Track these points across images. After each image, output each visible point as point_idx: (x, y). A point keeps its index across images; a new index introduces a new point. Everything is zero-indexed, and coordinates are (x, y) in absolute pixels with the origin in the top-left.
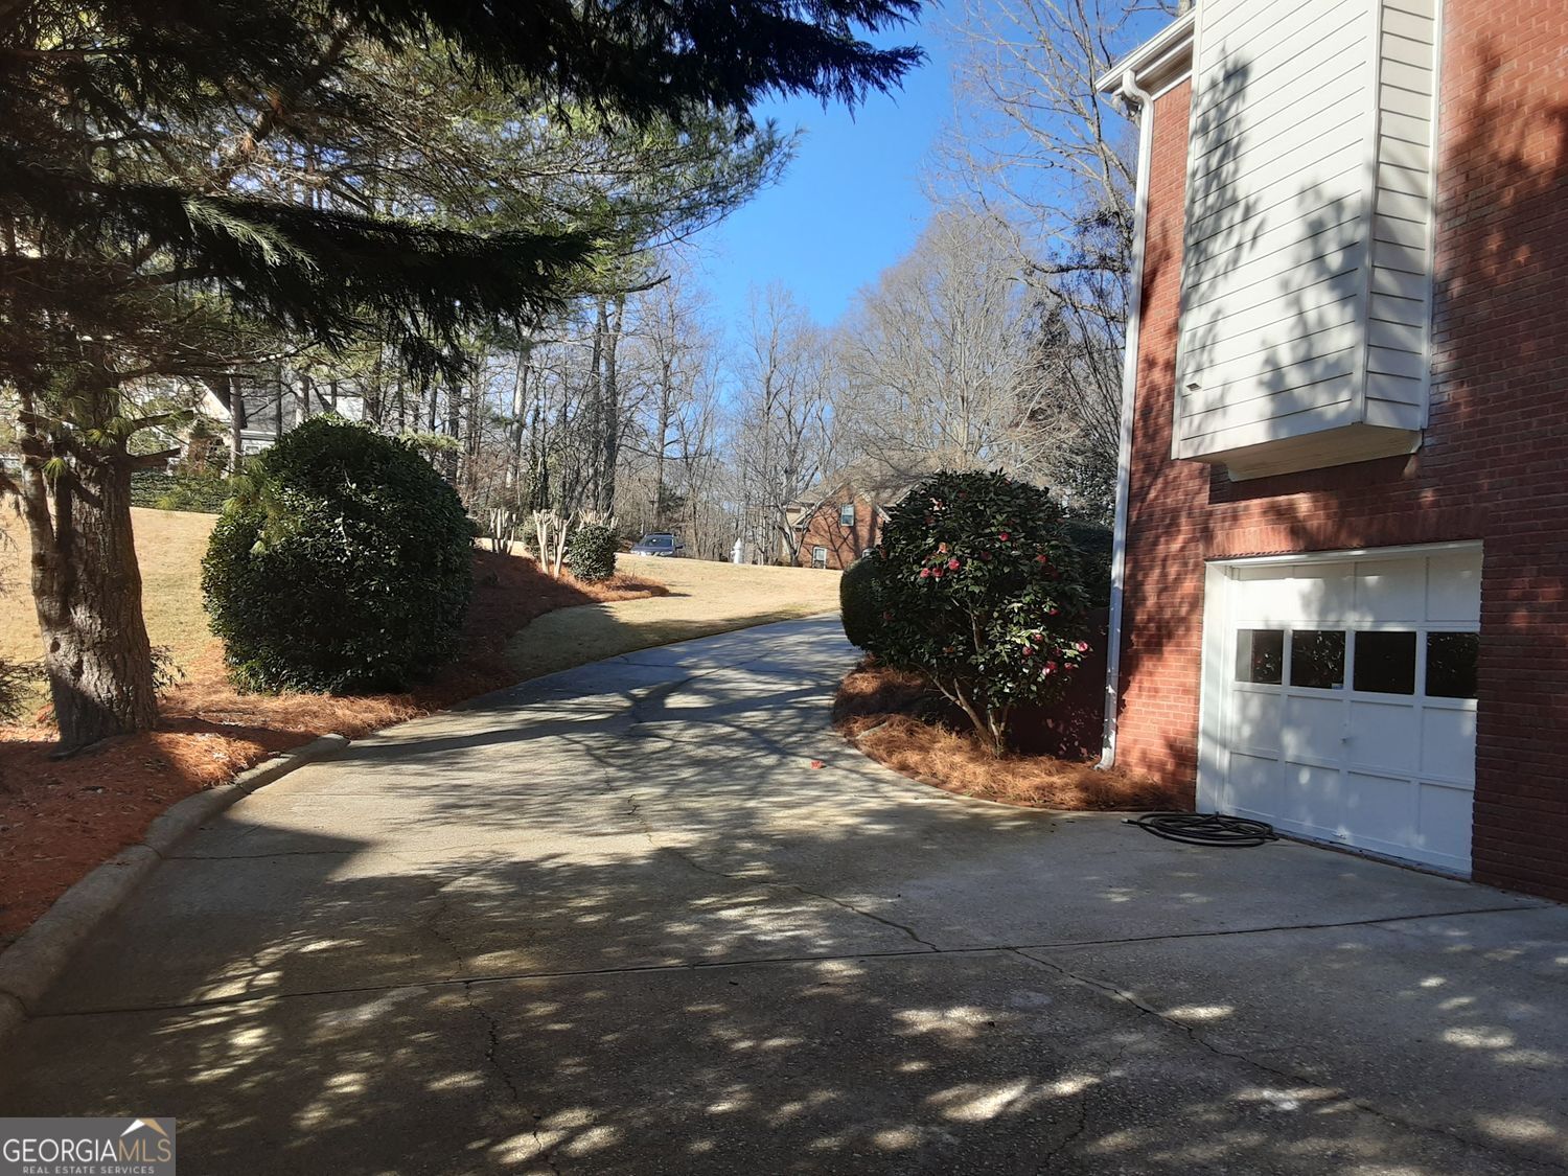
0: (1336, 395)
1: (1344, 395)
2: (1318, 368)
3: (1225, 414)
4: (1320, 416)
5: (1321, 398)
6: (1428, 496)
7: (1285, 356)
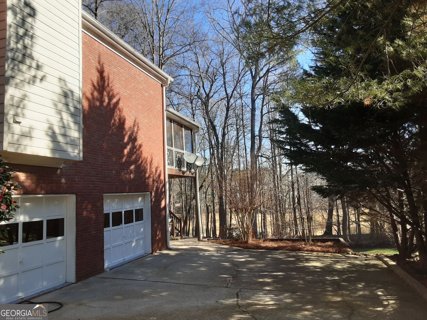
0: (74, 150)
1: (77, 151)
2: (68, 139)
3: (31, 140)
4: (69, 154)
5: (70, 149)
6: (63, 180)
7: (57, 130)
